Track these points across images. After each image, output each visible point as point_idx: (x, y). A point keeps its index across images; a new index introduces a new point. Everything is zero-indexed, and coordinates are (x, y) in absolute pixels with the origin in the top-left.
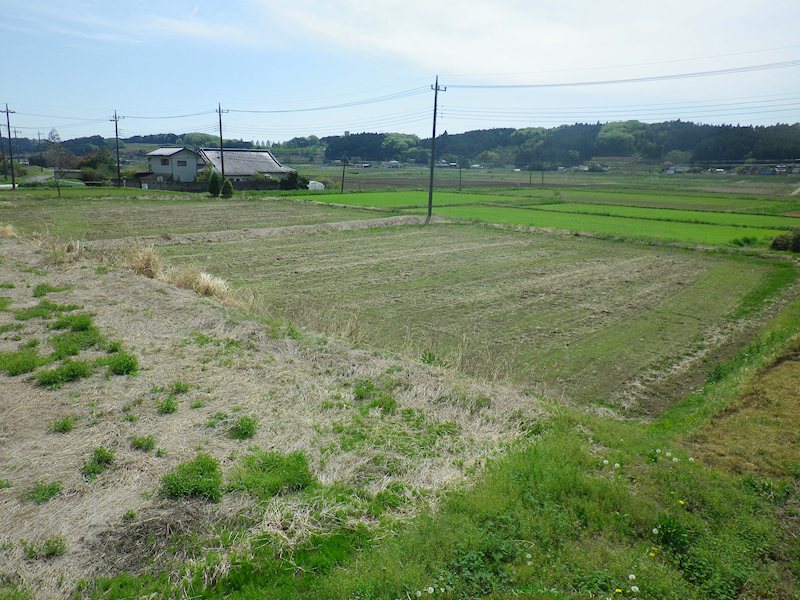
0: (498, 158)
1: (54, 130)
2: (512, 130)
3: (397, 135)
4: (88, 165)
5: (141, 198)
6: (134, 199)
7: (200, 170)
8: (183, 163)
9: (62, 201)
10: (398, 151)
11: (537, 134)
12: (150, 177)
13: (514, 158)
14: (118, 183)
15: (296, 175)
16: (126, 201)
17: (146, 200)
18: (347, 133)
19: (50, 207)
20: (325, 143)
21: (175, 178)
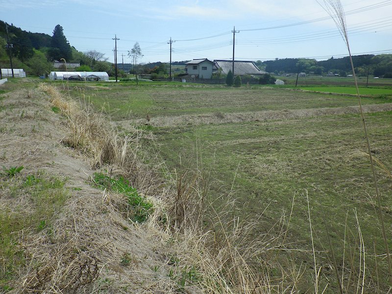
0: (364, 71)
1: (137, 43)
2: (372, 56)
3: (305, 59)
4: (155, 72)
5: (184, 86)
6: (180, 86)
7: (215, 72)
8: (205, 68)
9: (138, 88)
10: (305, 68)
11: (388, 58)
12: (186, 76)
13: (373, 71)
14: (170, 79)
15: (269, 75)
16: (175, 87)
17: (187, 87)
18: (277, 59)
19: (130, 90)
20: (265, 64)
21: (200, 76)
